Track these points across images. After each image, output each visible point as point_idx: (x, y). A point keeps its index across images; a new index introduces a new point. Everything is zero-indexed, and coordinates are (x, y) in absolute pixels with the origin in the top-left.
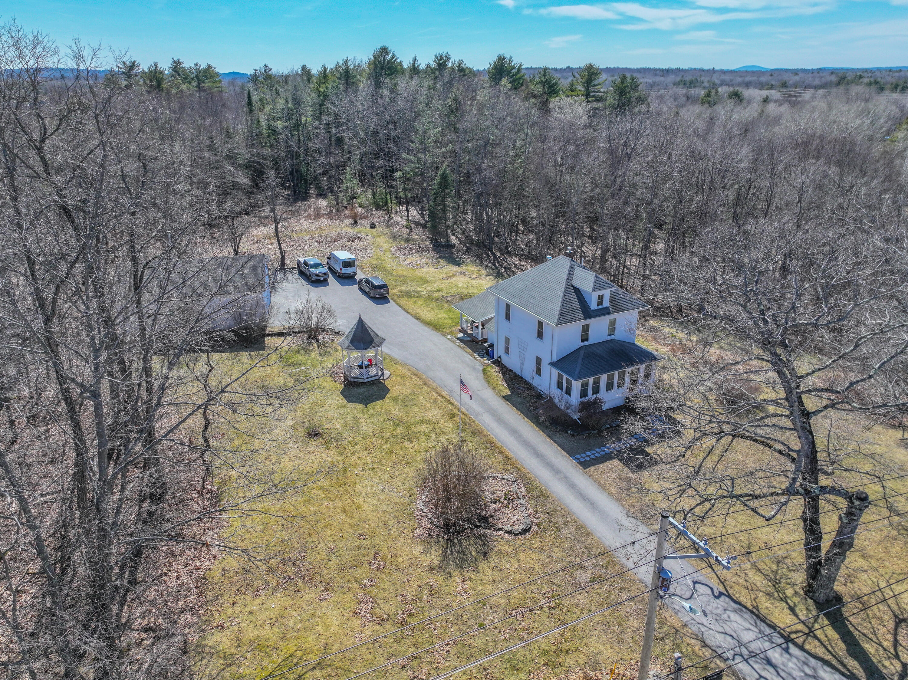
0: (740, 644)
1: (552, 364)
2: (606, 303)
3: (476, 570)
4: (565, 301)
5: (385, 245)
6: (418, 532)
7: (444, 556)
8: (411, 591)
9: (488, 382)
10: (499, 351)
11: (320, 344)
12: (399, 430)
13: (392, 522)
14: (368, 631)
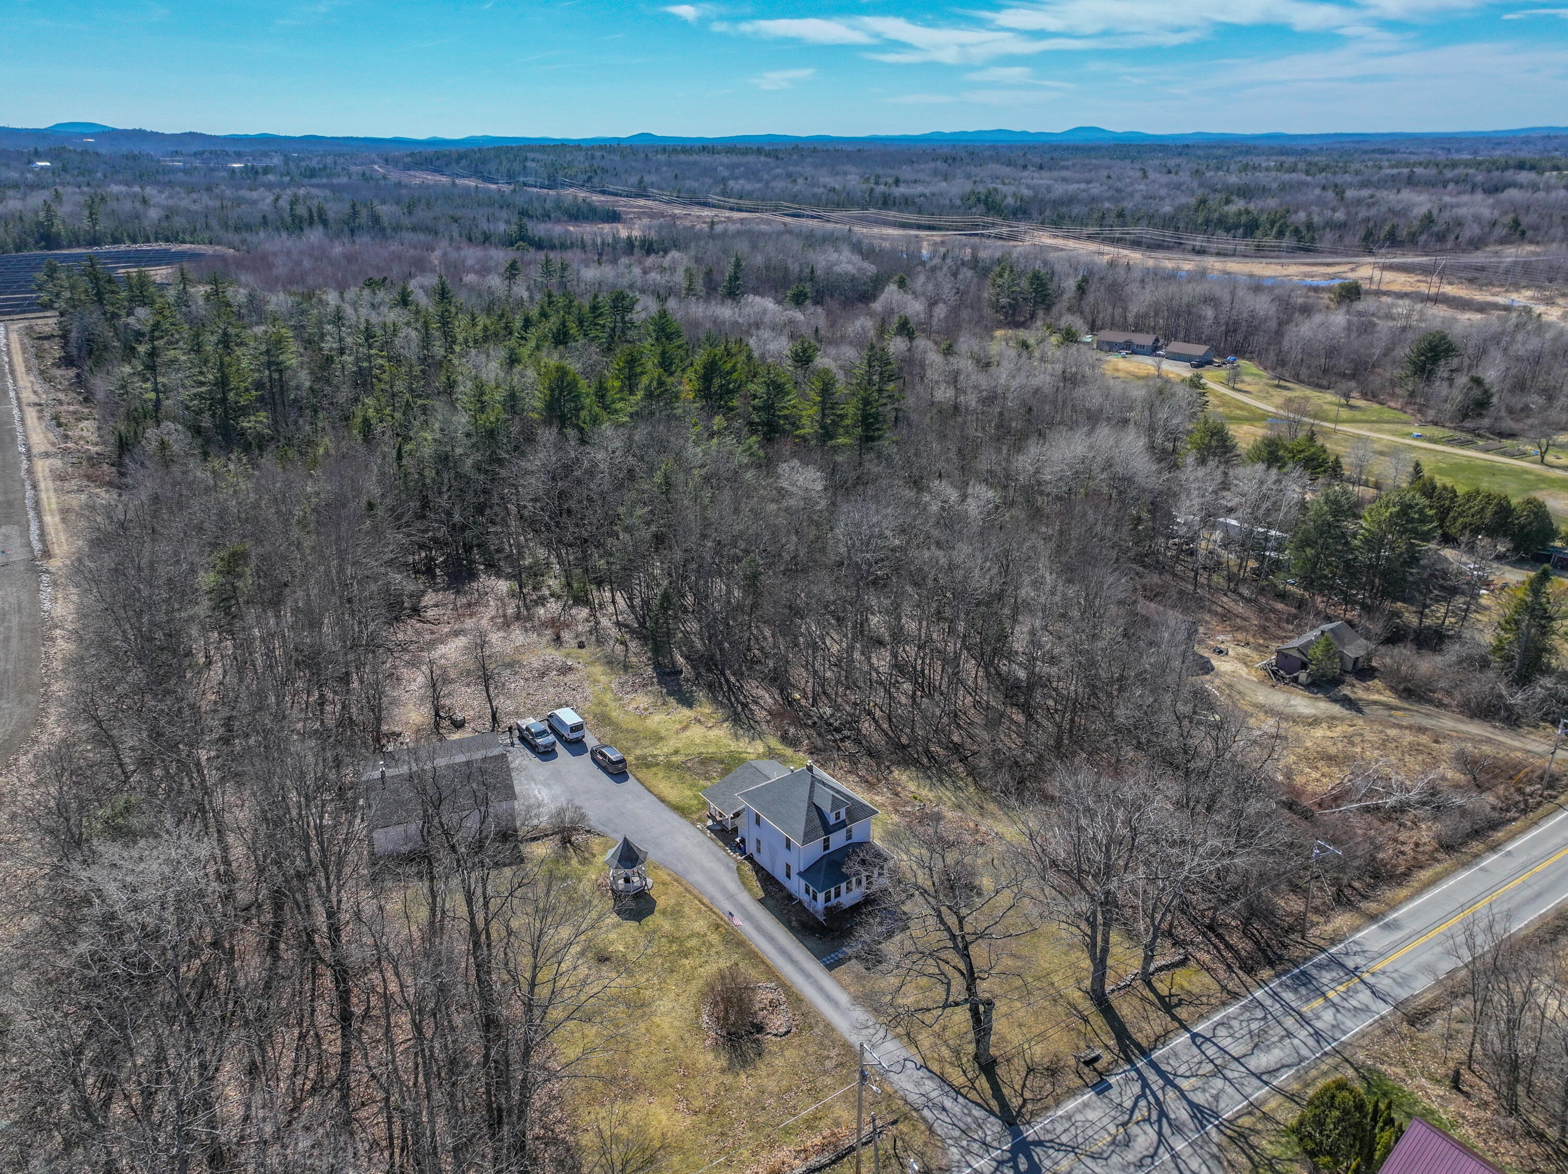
0: (929, 1100)
1: (800, 874)
2: (843, 816)
3: (755, 1068)
4: (809, 820)
5: (603, 679)
6: (708, 1042)
7: (730, 1059)
8: (711, 1089)
9: (744, 883)
10: (751, 848)
11: (576, 848)
12: (675, 947)
13: (687, 1036)
14: (688, 1121)
